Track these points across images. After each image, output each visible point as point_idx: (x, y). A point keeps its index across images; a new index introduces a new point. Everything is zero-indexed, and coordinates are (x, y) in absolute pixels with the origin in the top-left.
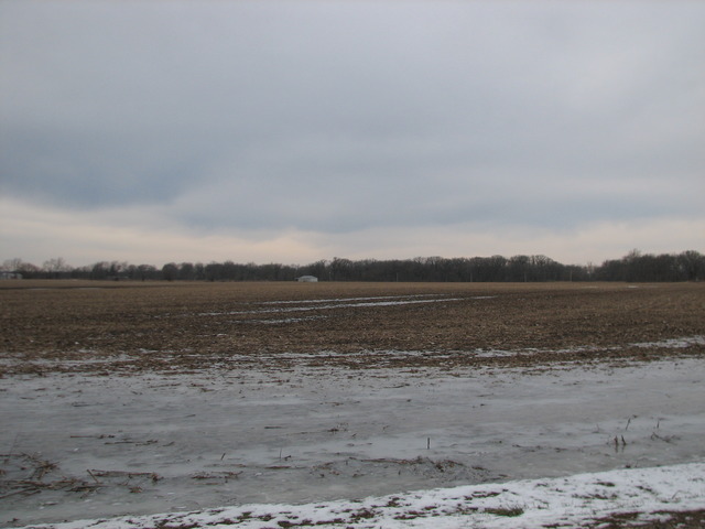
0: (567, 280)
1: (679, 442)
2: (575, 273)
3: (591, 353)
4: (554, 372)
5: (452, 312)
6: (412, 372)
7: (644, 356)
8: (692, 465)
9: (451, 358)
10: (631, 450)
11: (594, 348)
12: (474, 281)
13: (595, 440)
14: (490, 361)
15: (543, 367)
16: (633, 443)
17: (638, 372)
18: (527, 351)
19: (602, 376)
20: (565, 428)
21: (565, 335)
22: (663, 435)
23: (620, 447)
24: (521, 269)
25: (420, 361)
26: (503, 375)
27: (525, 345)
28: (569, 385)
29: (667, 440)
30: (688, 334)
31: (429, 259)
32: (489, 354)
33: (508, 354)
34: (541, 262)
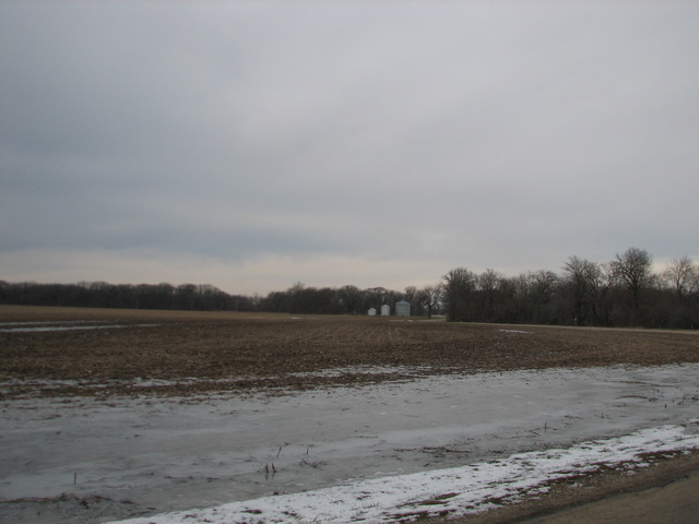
0: (233, 309)
1: (324, 467)
2: (241, 304)
3: (249, 382)
4: (212, 402)
5: (113, 339)
6: (65, 402)
7: (300, 385)
8: (335, 489)
9: (108, 388)
10: (280, 477)
11: (253, 378)
12: (140, 308)
14: (148, 390)
15: (202, 397)
16: (283, 470)
17: (293, 401)
18: (186, 380)
19: (258, 405)
20: (218, 457)
21: (226, 364)
22: (311, 461)
23: (270, 475)
24: (189, 298)
25: (75, 391)
26: (160, 405)
27: (186, 375)
28: (226, 414)
29: (315, 466)
30: (342, 364)
31: (95, 284)
32: (148, 384)
33: (167, 383)
34: (208, 292)
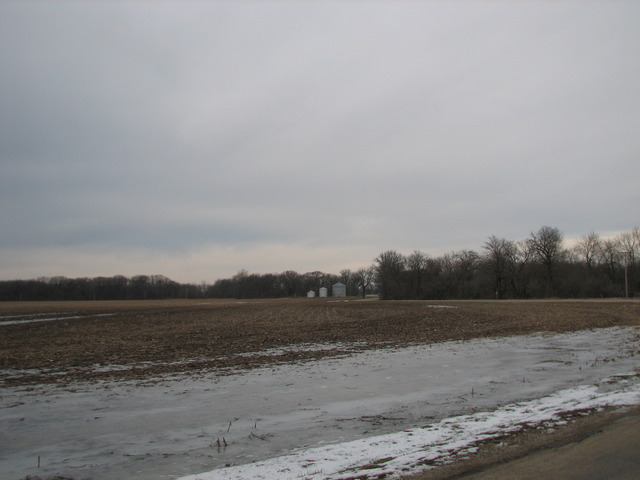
0: (183, 297)
2: (190, 292)
3: (200, 364)
4: (167, 383)
5: (73, 329)
6: (28, 390)
7: (247, 364)
8: (281, 458)
9: (68, 375)
10: (231, 450)
11: (203, 359)
12: (97, 299)
13: (201, 443)
14: (106, 375)
15: (156, 379)
16: (234, 443)
17: (241, 379)
18: (142, 365)
19: (209, 384)
20: (174, 435)
21: (178, 348)
22: (259, 434)
23: (222, 448)
24: (142, 288)
25: (37, 379)
26: (118, 388)
27: (141, 359)
28: (180, 394)
29: (263, 438)
30: (285, 344)
31: (53, 279)
32: (106, 369)
33: (124, 368)
34: (160, 282)
